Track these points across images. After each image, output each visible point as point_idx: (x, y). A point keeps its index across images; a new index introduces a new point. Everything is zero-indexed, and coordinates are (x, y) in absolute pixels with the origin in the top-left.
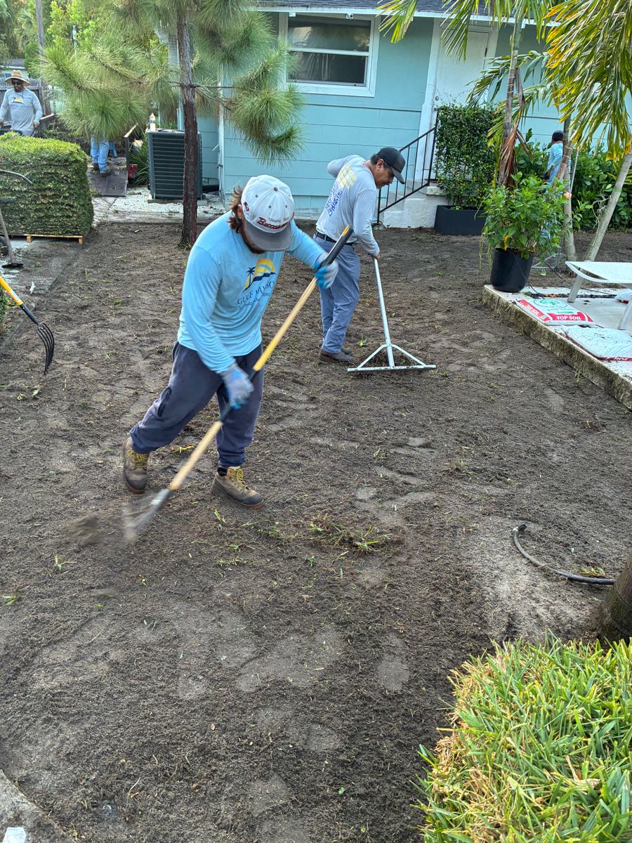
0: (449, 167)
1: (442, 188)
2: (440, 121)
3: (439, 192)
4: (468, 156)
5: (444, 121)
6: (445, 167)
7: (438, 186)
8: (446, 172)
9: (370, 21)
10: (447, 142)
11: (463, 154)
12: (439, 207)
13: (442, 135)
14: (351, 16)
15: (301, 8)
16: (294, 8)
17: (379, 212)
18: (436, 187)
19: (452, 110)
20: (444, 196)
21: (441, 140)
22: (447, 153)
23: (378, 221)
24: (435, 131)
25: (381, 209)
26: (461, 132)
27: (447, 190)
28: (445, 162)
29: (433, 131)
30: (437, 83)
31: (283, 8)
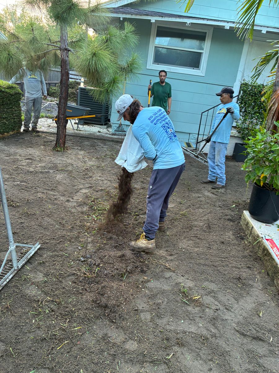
0: (245, 120)
1: (239, 132)
2: (242, 92)
3: (237, 134)
4: (258, 114)
5: (245, 92)
6: (242, 120)
7: (237, 131)
8: (243, 123)
9: (206, 33)
10: (245, 105)
11: (255, 113)
12: (236, 144)
13: (242, 100)
14: (189, 24)
15: (158, 17)
16: (154, 17)
17: (197, 143)
18: (235, 132)
19: (250, 85)
20: (240, 137)
21: (241, 103)
22: (244, 112)
23: (196, 148)
24: (238, 97)
25: (199, 141)
26: (255, 99)
27: (242, 134)
28: (243, 117)
29: (237, 97)
30: (245, 71)
31: (147, 16)
